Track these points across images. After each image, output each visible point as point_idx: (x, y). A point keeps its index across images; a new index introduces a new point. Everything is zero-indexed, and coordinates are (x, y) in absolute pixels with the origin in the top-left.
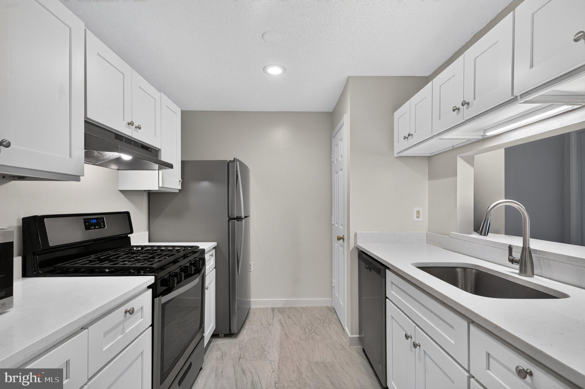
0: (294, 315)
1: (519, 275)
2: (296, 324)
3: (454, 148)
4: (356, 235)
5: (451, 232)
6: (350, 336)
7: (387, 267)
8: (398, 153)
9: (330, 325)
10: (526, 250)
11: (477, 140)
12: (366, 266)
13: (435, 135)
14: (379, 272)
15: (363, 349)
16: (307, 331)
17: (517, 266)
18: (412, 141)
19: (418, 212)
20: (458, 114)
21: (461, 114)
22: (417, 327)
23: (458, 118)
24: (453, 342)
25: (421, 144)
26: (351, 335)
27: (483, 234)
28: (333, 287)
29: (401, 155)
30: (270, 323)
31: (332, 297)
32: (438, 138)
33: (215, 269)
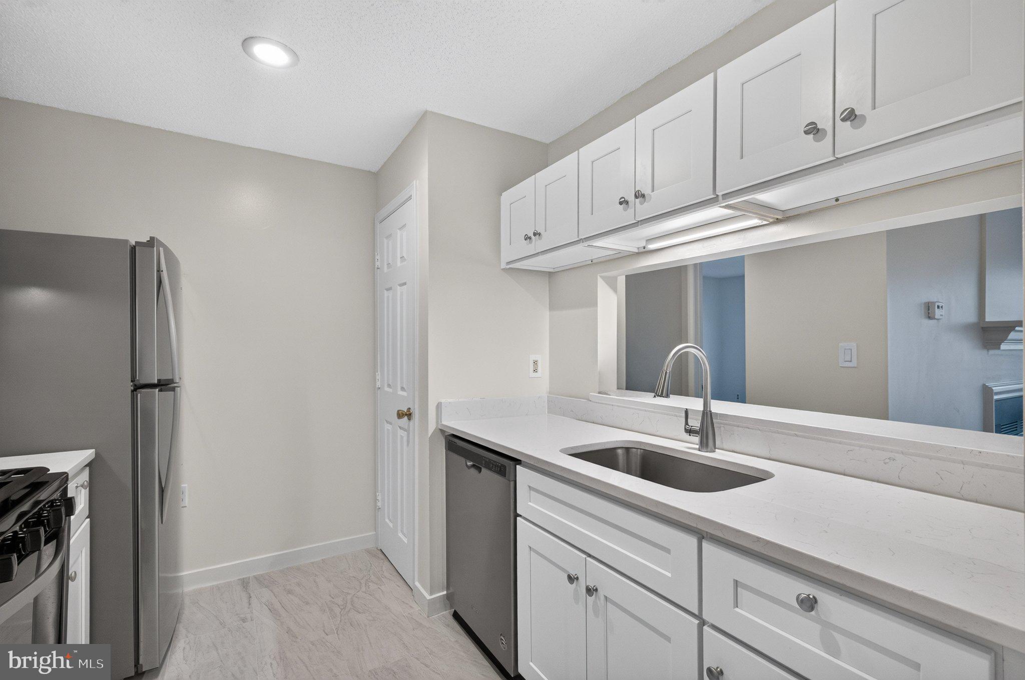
0: (299, 584)
1: (699, 450)
2: (307, 603)
3: (594, 261)
4: (439, 406)
5: (591, 394)
6: (428, 597)
7: (517, 462)
8: (508, 263)
9: (381, 586)
10: (707, 415)
11: (632, 253)
12: (466, 463)
13: (581, 239)
14: (501, 471)
15: (456, 616)
16: (337, 610)
17: (696, 439)
18: (539, 245)
19: (535, 363)
20: (625, 210)
21: (631, 211)
22: (588, 559)
23: (626, 216)
24: (669, 575)
25: (554, 252)
26: (431, 594)
27: (664, 395)
28: (380, 508)
29: (511, 266)
30: (242, 616)
31: (375, 529)
32: (586, 244)
33: (88, 520)
